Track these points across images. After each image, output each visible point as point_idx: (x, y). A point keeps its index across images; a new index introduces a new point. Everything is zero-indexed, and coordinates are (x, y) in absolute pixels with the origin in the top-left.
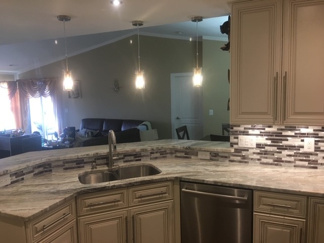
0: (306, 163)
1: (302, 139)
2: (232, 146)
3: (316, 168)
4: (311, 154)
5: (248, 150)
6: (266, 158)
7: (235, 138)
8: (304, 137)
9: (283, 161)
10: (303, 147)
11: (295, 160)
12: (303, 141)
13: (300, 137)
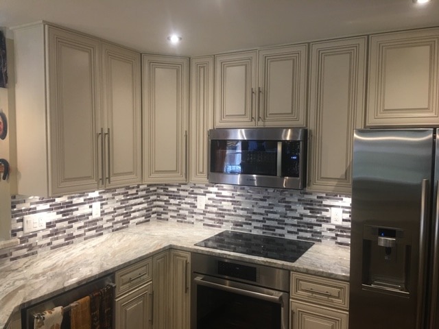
0: (93, 232)
1: (91, 204)
2: (15, 235)
3: (102, 234)
4: (97, 220)
5: (36, 235)
6: (57, 239)
7: (18, 221)
8: (92, 202)
9: (74, 237)
10: (91, 214)
11: (85, 231)
12: (91, 207)
13: (88, 203)
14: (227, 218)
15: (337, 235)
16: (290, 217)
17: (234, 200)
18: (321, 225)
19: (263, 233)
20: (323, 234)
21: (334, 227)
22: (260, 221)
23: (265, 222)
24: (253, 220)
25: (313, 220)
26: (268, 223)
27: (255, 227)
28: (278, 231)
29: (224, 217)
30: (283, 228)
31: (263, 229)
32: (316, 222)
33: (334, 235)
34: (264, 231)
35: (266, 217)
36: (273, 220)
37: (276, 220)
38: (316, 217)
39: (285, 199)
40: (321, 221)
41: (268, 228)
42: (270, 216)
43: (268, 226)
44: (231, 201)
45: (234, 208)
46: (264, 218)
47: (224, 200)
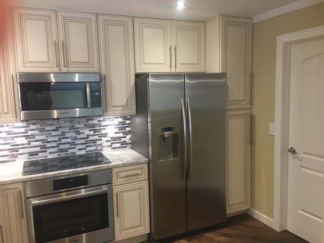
14: (21, 151)
15: (112, 143)
16: (79, 139)
17: (27, 134)
18: (101, 140)
19: (58, 155)
20: (103, 145)
21: (110, 139)
22: (54, 147)
23: (59, 147)
24: (48, 148)
25: (96, 137)
26: (62, 147)
27: (50, 153)
28: (70, 151)
29: (18, 151)
30: (74, 148)
31: (58, 152)
32: (98, 138)
33: (110, 144)
34: (59, 154)
35: (60, 142)
36: (66, 143)
37: (68, 143)
38: (98, 135)
39: (74, 126)
40: (101, 137)
41: (62, 151)
42: (63, 141)
43: (62, 149)
44: (24, 136)
45: (28, 141)
46: (57, 144)
47: (16, 137)
